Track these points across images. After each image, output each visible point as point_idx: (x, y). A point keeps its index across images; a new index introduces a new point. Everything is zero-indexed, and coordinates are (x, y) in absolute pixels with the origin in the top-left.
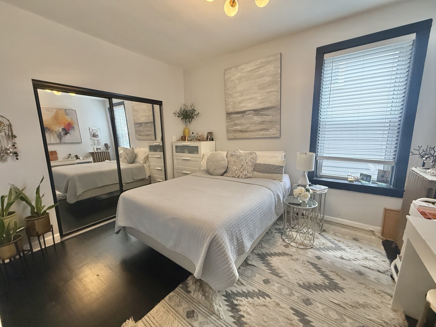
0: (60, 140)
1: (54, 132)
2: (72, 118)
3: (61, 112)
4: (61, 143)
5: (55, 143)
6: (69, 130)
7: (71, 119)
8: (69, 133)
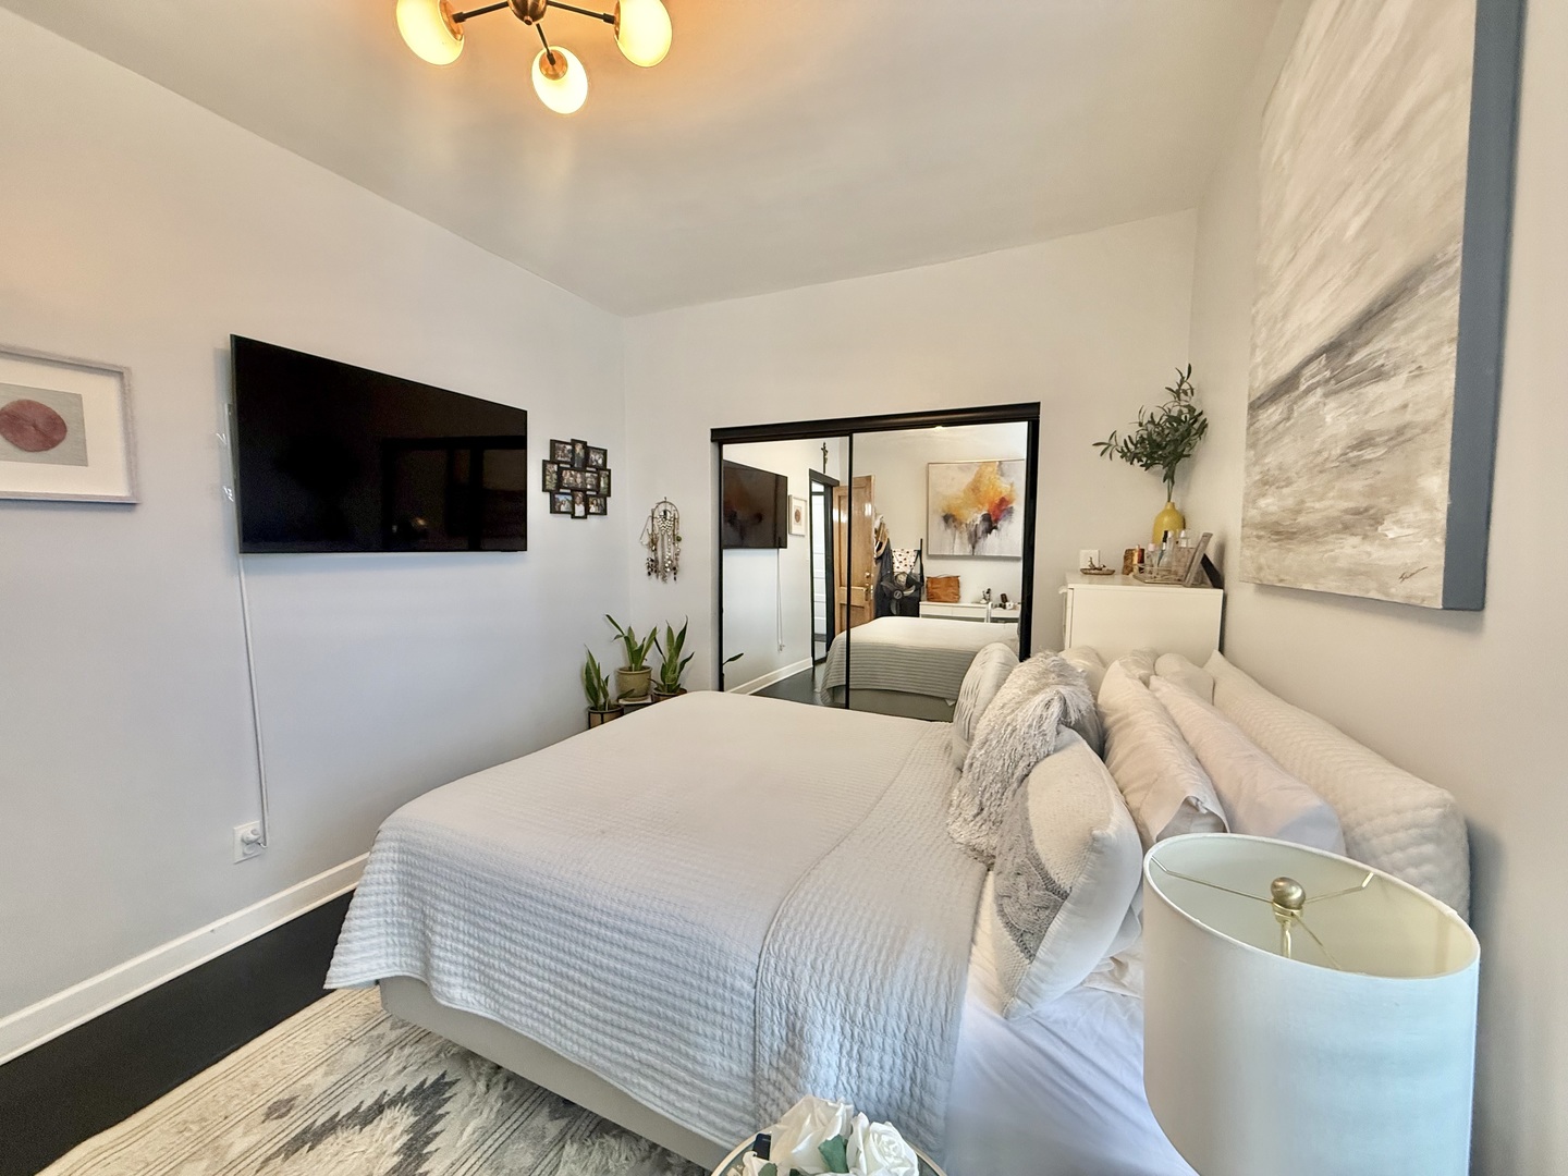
0: (974, 548)
1: (964, 525)
2: (1012, 485)
3: (990, 469)
4: (973, 557)
5: (961, 554)
6: (997, 521)
7: (1009, 487)
8: (996, 528)
